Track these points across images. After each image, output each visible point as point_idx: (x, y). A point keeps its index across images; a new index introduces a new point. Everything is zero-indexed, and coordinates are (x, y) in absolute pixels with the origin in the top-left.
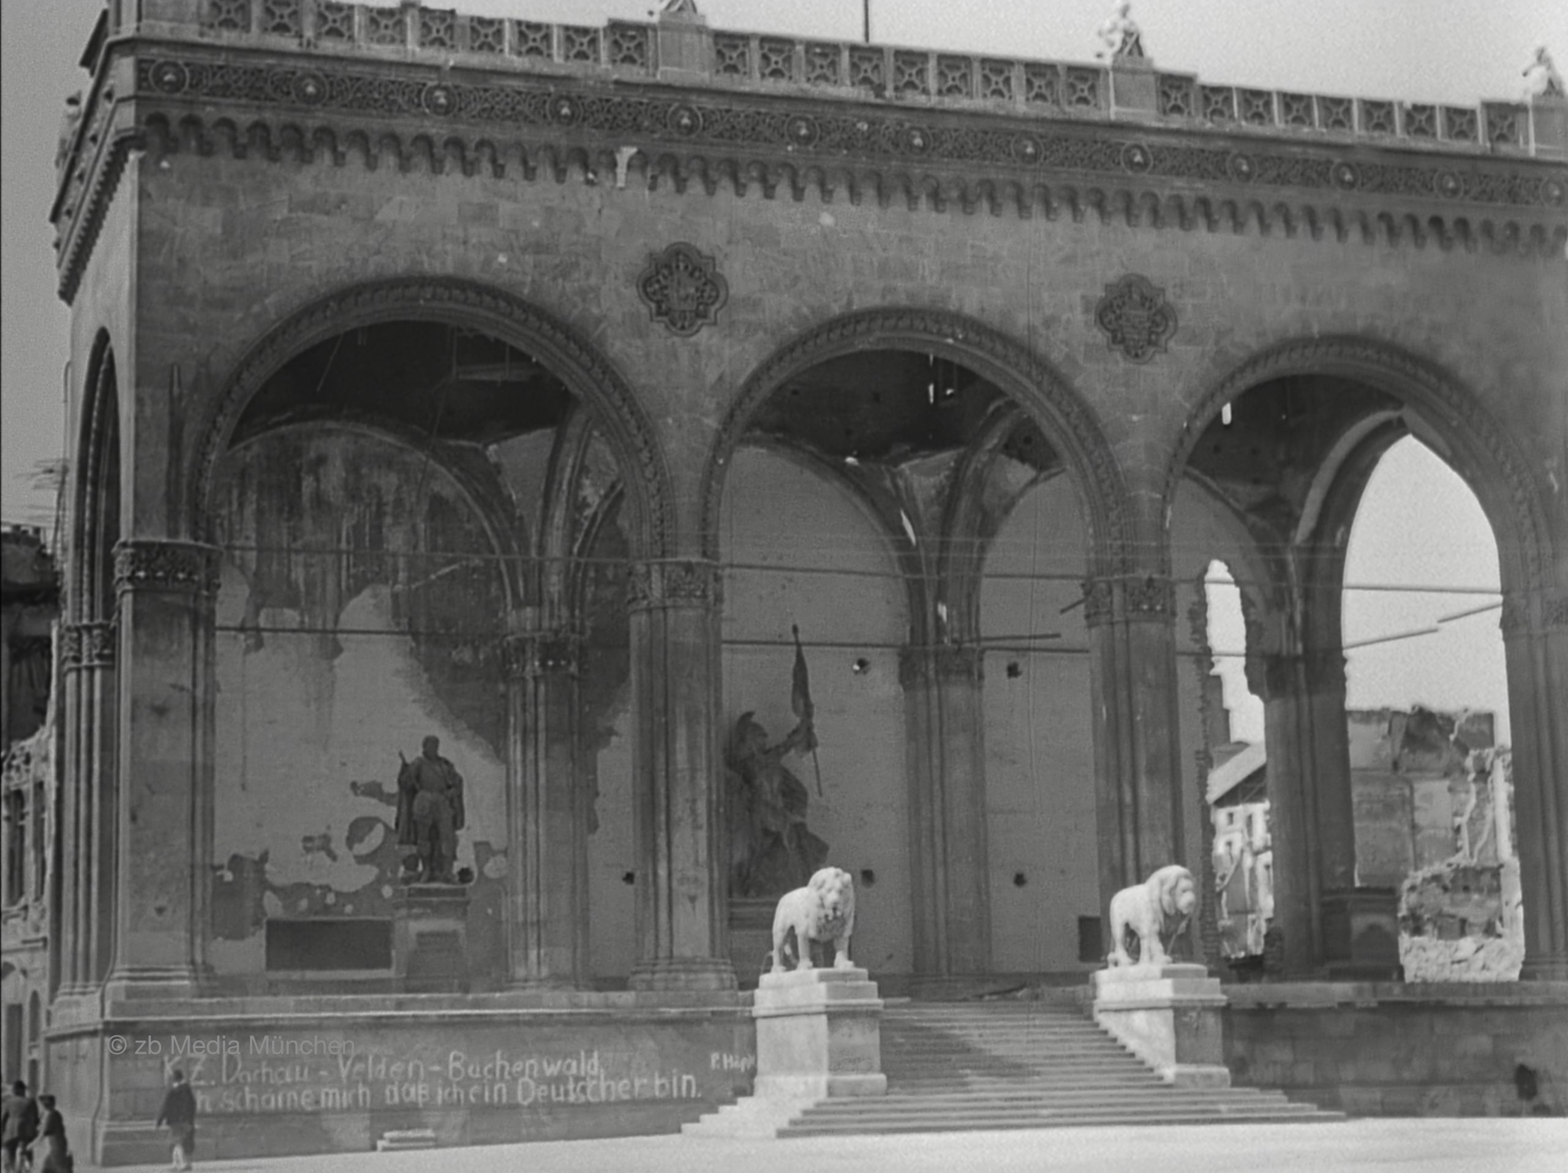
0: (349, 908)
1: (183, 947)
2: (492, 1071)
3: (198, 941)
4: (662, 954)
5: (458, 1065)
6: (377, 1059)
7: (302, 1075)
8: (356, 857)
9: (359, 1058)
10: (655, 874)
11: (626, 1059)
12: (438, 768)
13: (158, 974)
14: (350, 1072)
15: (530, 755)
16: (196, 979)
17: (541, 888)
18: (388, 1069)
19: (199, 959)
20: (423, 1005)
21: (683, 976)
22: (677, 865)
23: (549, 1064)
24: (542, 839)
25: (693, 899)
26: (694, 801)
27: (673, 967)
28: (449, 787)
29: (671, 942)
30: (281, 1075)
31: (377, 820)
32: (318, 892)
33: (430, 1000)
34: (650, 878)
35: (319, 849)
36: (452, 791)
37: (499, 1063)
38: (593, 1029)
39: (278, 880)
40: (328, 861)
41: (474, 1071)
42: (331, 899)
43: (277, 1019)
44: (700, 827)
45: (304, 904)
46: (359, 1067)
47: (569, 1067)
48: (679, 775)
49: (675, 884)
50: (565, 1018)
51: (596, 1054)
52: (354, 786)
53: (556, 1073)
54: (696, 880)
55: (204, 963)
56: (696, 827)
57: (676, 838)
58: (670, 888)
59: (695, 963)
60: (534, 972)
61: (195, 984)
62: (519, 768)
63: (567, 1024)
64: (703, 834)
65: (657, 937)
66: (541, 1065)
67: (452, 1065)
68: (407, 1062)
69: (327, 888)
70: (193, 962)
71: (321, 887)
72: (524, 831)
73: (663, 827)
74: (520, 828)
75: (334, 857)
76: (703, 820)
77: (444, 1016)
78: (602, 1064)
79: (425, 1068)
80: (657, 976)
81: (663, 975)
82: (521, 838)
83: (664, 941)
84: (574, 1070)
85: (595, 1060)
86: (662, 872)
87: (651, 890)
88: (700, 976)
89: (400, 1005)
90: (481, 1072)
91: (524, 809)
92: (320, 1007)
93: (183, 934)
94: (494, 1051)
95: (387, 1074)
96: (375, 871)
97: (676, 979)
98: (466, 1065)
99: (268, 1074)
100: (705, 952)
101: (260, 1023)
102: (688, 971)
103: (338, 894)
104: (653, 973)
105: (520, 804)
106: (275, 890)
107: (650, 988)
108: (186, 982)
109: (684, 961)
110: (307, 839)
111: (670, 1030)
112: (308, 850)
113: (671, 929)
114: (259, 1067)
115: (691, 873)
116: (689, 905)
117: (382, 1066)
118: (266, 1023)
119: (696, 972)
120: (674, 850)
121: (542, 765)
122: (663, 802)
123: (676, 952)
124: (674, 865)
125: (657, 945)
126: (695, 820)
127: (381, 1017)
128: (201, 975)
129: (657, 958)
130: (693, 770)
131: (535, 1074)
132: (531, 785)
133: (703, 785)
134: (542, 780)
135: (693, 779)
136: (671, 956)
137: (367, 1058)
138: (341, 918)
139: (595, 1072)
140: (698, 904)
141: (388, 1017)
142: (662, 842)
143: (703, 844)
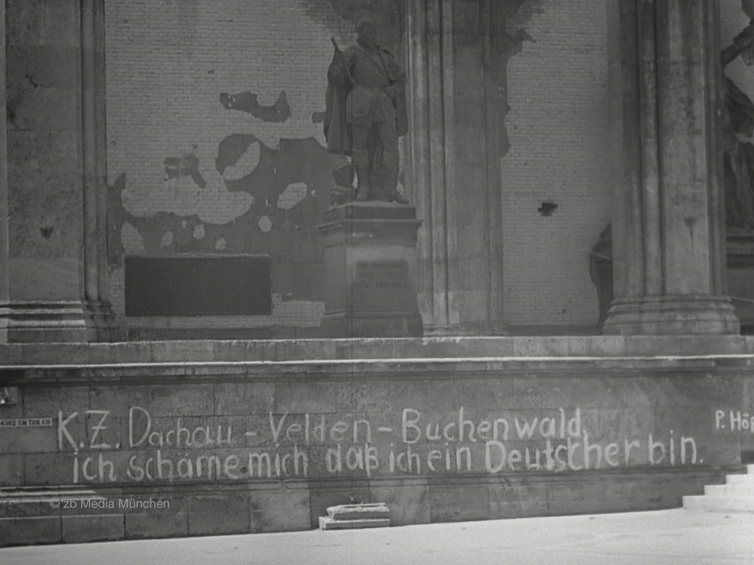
0: (221, 244)
1: (76, 279)
2: (454, 432)
3: (93, 271)
4: (653, 288)
5: (411, 424)
6: (315, 419)
7: (224, 437)
8: (227, 182)
9: (294, 416)
10: (642, 194)
11: (613, 418)
12: (377, 59)
13: (48, 311)
14: (284, 431)
15: (434, 61)
16: (92, 317)
17: (449, 218)
18: (328, 430)
19: (93, 293)
20: (368, 351)
21: (680, 317)
22: (671, 179)
23: (522, 423)
24: (449, 161)
25: (690, 222)
26: (690, 101)
27: (666, 306)
28: (391, 82)
29: (663, 274)
30: (200, 436)
31: (252, 138)
32: (184, 223)
33: (377, 345)
34: (636, 197)
35: (186, 173)
36: (394, 86)
37: (462, 424)
38: (574, 381)
39: (137, 211)
40: (196, 187)
41: (433, 433)
42: (199, 232)
43: (194, 367)
44: (697, 132)
45: (168, 238)
46: (294, 427)
47: (546, 428)
48: (672, 68)
49: (667, 202)
50: (542, 366)
51: (578, 412)
52: (224, 97)
53: (530, 434)
54: (694, 198)
55: (99, 299)
56: (693, 132)
57: (670, 147)
58: (661, 206)
59: (694, 300)
60: (443, 319)
61: (91, 323)
62: (420, 78)
63: (542, 374)
64: (700, 142)
65: (645, 268)
66: (512, 423)
67: (406, 424)
68: (351, 421)
69: (194, 220)
70: (87, 298)
71: (187, 218)
72: (428, 150)
73: (652, 132)
74: (422, 149)
75: (202, 184)
76: (701, 123)
77: (395, 365)
78: (587, 424)
79: (373, 428)
80: (646, 317)
81: (654, 316)
82: (422, 160)
83: (654, 272)
84: (552, 431)
85: (578, 419)
86: (651, 189)
87: (637, 212)
88: (702, 316)
89: (341, 352)
90: (441, 433)
91: (427, 126)
92: (245, 354)
93: (76, 262)
94: (456, 409)
95: (327, 435)
96: (250, 199)
97: (672, 321)
98: (422, 425)
99: (183, 436)
100: (706, 288)
101: (173, 373)
102: (686, 310)
103: (208, 226)
104: (641, 312)
105: (421, 120)
106: (134, 221)
107: (639, 331)
108: (82, 322)
109: (682, 298)
110: (170, 161)
111: (667, 382)
112: (172, 174)
113: (662, 258)
114: (174, 427)
115: (688, 190)
116: (685, 230)
117: (322, 427)
118: (181, 372)
119: (696, 310)
120: (667, 161)
121: (448, 72)
122: (652, 102)
123: (669, 289)
124: (666, 179)
125: (645, 279)
126: (691, 125)
127: (320, 366)
128: (98, 313)
129: (645, 293)
130: (690, 63)
131: (506, 437)
132: (435, 96)
133: (701, 81)
134: (449, 92)
135: (688, 74)
136: (663, 293)
137: (303, 415)
138: (213, 255)
139: (577, 434)
140: (696, 231)
141: (329, 365)
142: (651, 151)
143: (702, 152)
